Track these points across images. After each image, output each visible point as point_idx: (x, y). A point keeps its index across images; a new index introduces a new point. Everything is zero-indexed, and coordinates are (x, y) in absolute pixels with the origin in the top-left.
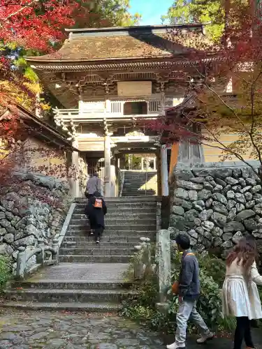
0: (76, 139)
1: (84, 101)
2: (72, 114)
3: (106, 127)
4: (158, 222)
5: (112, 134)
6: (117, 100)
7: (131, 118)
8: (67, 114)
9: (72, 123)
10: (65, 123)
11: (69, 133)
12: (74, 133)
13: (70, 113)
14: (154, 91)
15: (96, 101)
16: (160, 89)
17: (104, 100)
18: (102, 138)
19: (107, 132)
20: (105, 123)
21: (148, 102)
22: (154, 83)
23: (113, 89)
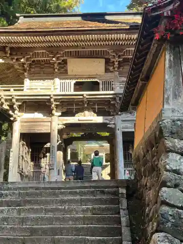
0: (18, 119)
1: (30, 80)
2: (15, 90)
3: (53, 106)
4: (123, 220)
5: (60, 114)
6: (67, 79)
7: (82, 95)
8: (9, 90)
9: (14, 100)
10: (6, 100)
11: (11, 112)
12: (16, 112)
13: (12, 89)
14: (107, 70)
15: (44, 80)
16: (114, 68)
17: (53, 79)
18: (49, 119)
19: (54, 112)
20: (52, 100)
21: (100, 82)
22: (108, 62)
23: (63, 68)
